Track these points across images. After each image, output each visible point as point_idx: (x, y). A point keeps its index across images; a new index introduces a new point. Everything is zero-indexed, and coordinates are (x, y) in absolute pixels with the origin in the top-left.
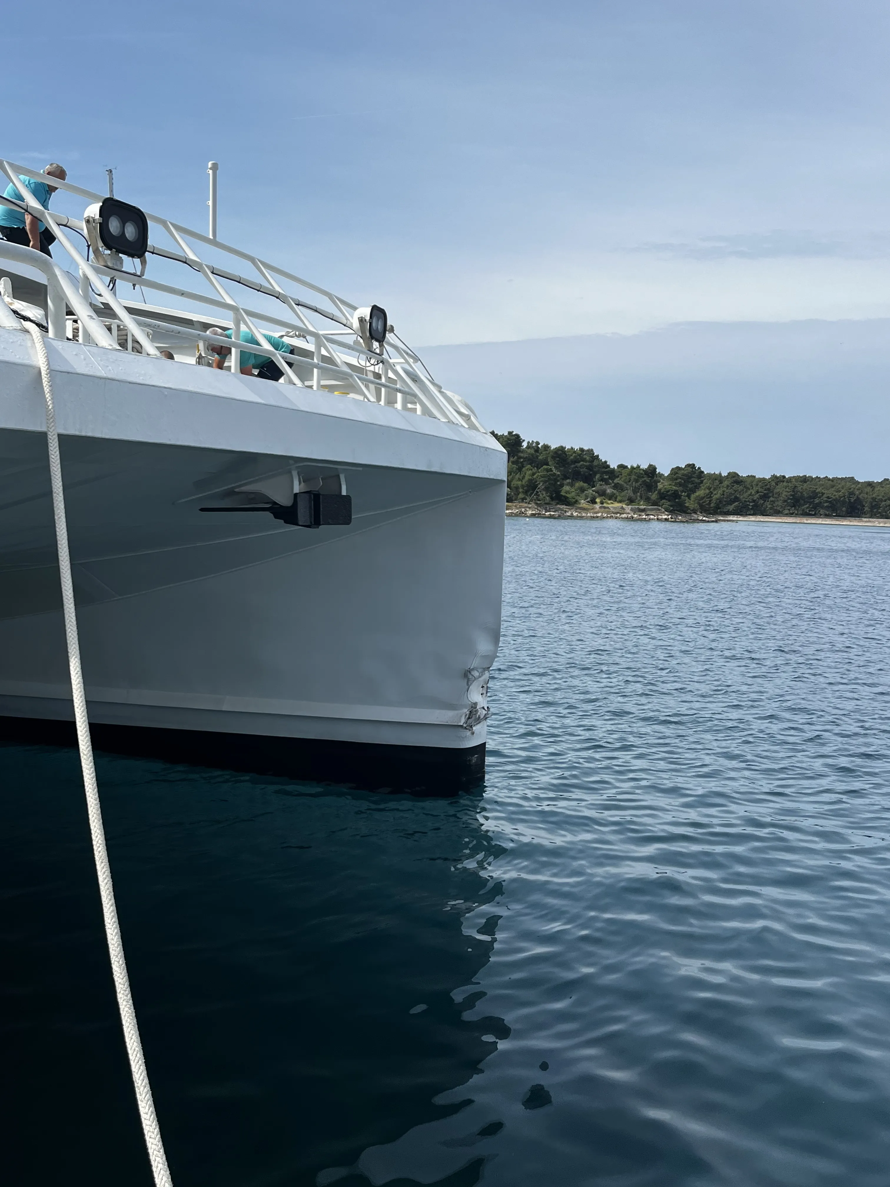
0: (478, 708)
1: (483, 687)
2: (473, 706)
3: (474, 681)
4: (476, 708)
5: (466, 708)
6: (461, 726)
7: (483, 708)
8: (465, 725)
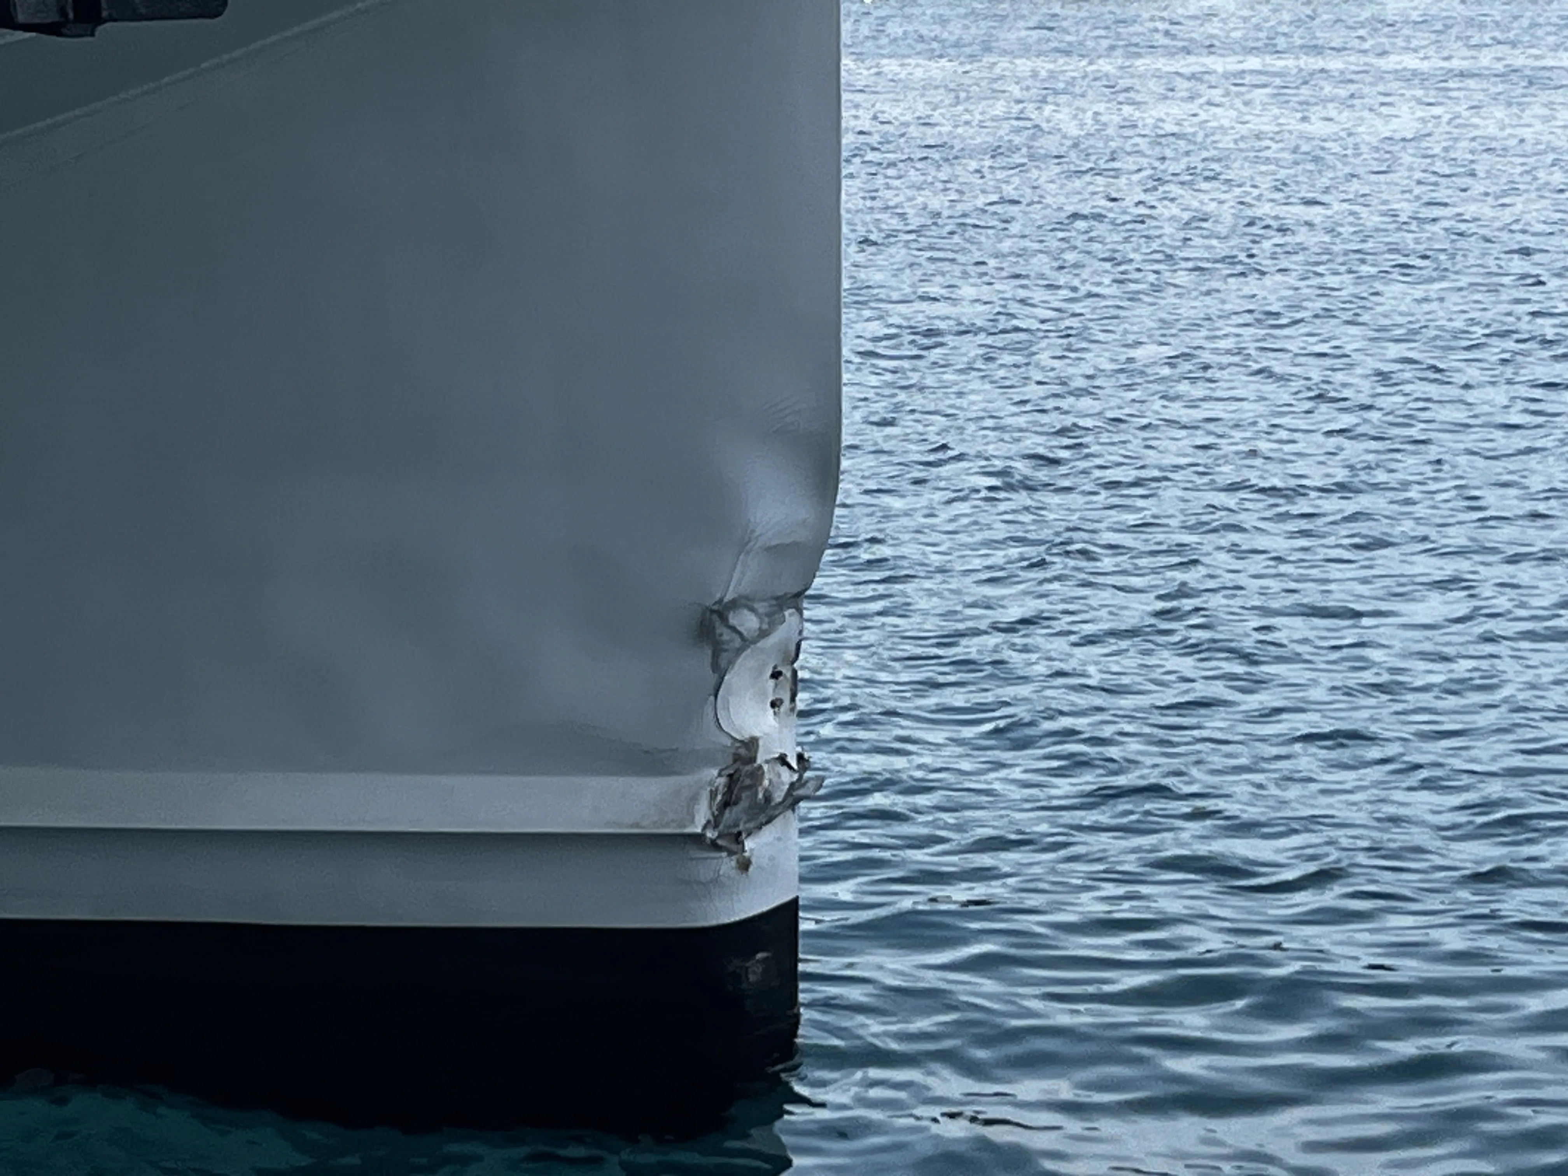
0: (759, 761)
1: (776, 675)
2: (743, 751)
3: (739, 651)
4: (753, 759)
5: (714, 765)
6: (697, 839)
7: (782, 760)
8: (710, 834)
